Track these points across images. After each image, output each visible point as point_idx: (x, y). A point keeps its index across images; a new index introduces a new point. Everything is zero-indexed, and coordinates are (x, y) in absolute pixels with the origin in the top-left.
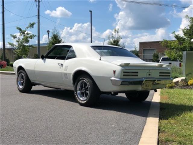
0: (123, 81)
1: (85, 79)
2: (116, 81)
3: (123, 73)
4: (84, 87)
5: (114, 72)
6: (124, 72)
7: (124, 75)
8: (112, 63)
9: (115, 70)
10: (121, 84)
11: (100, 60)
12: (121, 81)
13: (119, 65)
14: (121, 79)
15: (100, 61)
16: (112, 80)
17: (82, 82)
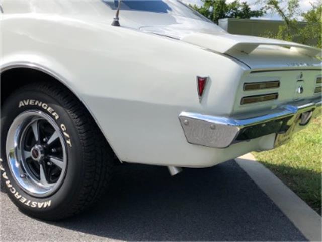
4: (37, 139)
5: (202, 83)
6: (248, 86)
9: (203, 75)
11: (117, 24)
17: (29, 119)
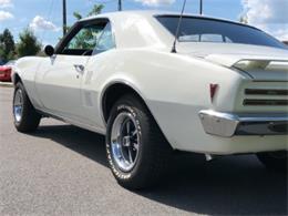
0: (243, 123)
1: (129, 108)
2: (219, 120)
3: (243, 92)
5: (214, 89)
6: (248, 92)
7: (247, 102)
8: (208, 61)
9: (214, 83)
10: (237, 133)
11: (174, 51)
12: (237, 122)
13: (230, 64)
14: (236, 113)
15: (173, 54)
16: (204, 118)
